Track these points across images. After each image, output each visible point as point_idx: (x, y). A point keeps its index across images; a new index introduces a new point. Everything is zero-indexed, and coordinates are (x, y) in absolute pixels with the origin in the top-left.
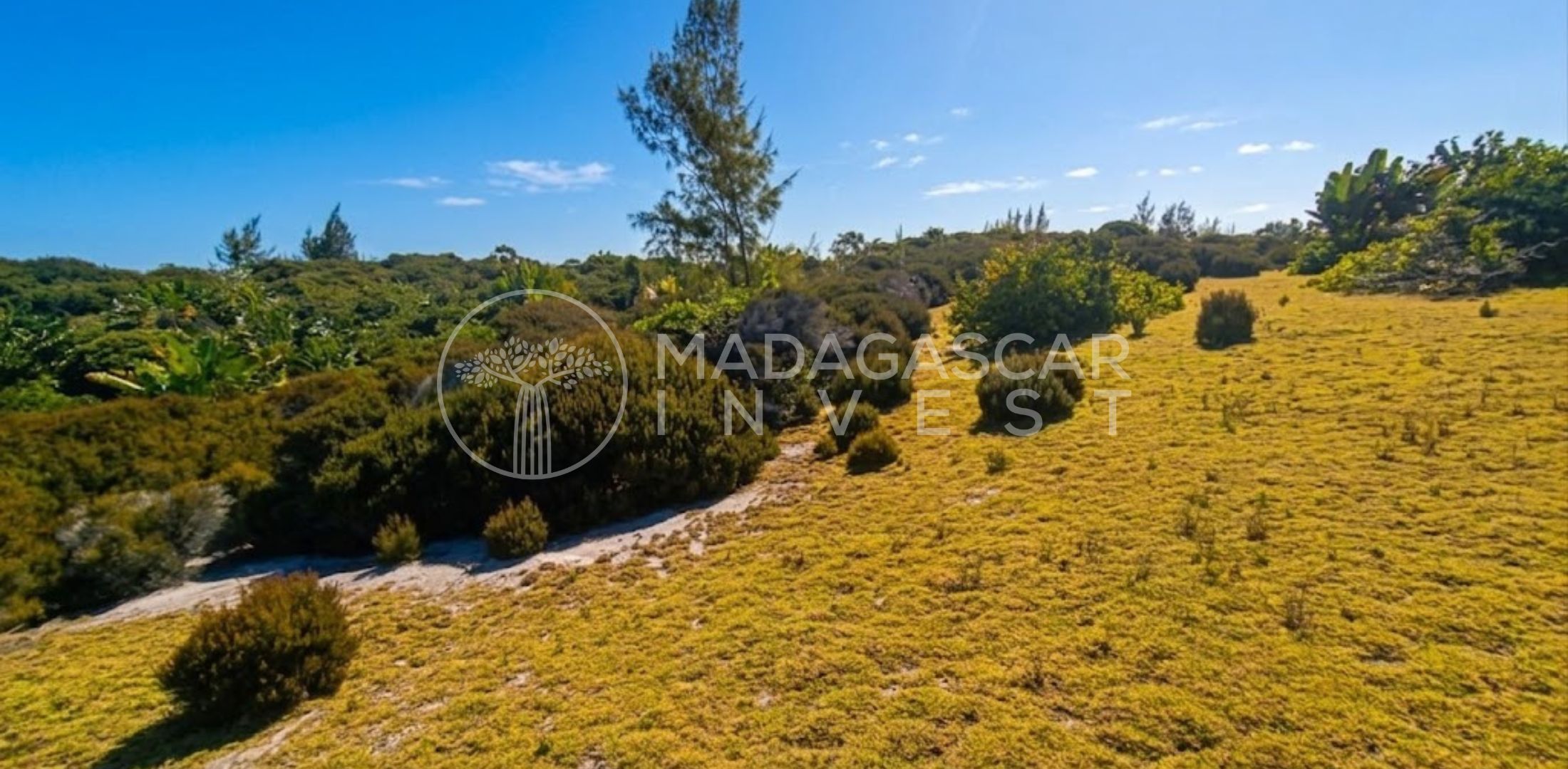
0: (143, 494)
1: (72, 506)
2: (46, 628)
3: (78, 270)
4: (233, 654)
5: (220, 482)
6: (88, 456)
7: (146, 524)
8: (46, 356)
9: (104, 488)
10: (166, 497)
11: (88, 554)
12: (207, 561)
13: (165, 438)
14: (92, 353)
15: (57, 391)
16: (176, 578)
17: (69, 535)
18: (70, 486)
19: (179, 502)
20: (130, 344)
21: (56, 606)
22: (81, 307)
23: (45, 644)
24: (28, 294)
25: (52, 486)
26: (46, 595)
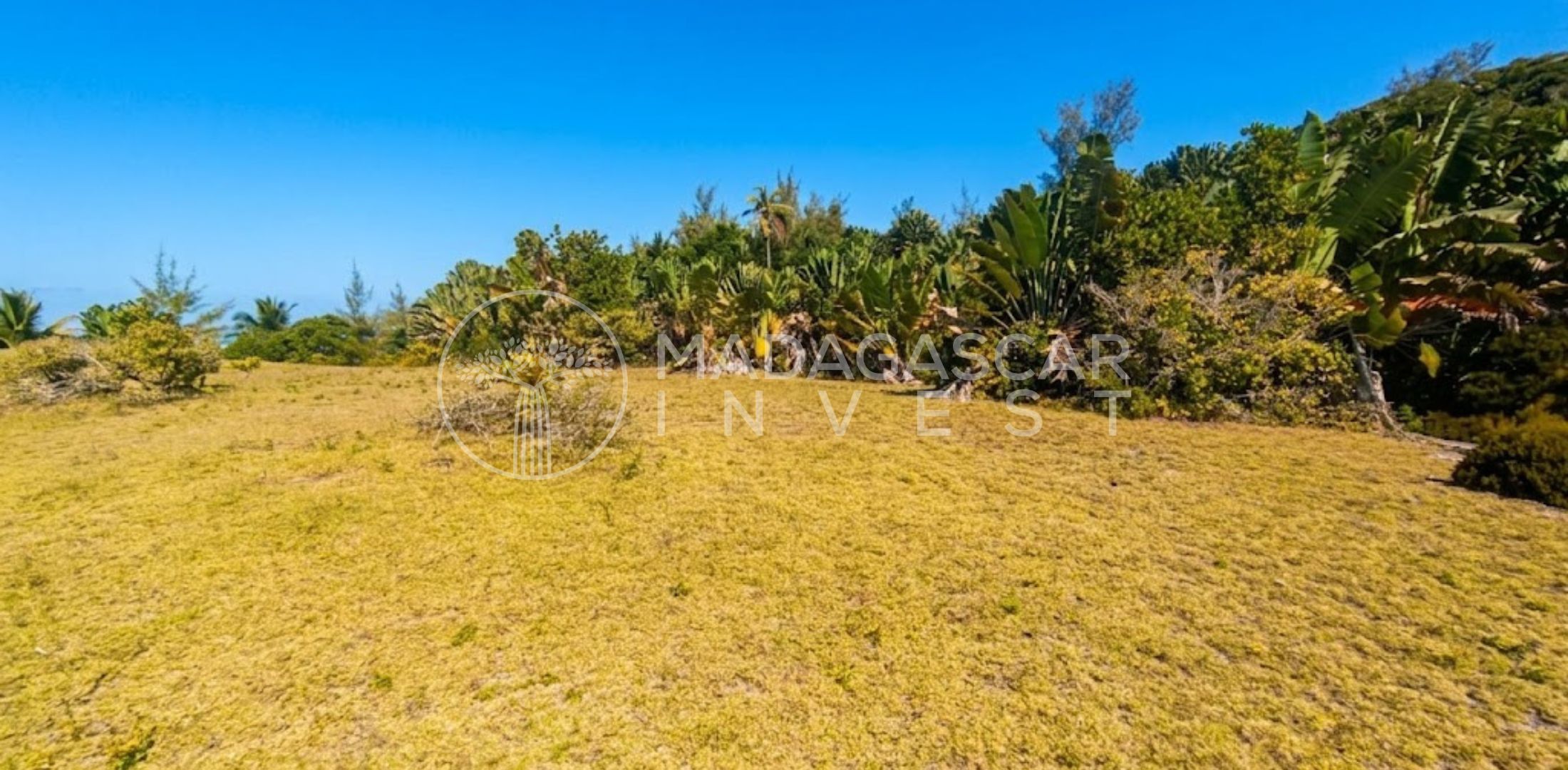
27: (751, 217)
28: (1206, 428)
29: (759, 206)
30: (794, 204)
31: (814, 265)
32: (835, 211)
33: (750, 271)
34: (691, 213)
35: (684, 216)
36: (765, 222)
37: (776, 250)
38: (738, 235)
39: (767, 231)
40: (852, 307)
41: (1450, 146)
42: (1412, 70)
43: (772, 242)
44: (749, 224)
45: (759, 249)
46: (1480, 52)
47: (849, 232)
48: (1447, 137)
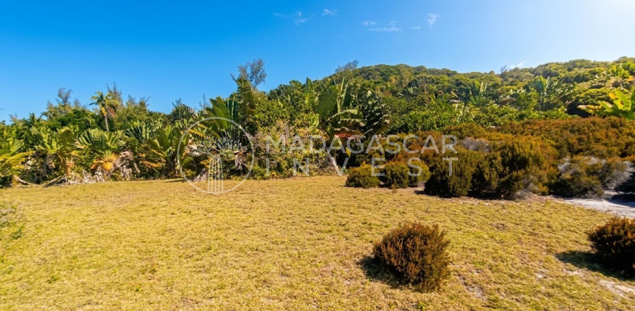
0: (593, 159)
1: (564, 157)
2: (548, 197)
3: (583, 64)
4: (626, 241)
5: (630, 160)
6: (573, 139)
7: (591, 171)
8: (564, 99)
9: (578, 152)
10: (604, 161)
11: (567, 176)
12: (615, 193)
13: (607, 136)
14: (582, 98)
15: (565, 112)
16: (599, 197)
17: (561, 168)
18: (565, 149)
19: (609, 165)
20: (599, 94)
21: (552, 191)
22: (580, 79)
23: (547, 203)
24: (563, 75)
25: (558, 148)
26: (550, 186)
27: (94, 106)
28: (288, 180)
29: (99, 101)
30: (120, 100)
31: (132, 128)
32: (142, 104)
33: (95, 133)
34: (55, 104)
35: (50, 105)
36: (103, 109)
37: (110, 122)
38: (87, 115)
39: (105, 114)
40: (154, 146)
41: (345, 90)
42: (341, 66)
43: (108, 119)
44: (94, 109)
45: (100, 122)
46: (355, 63)
47: (151, 114)
48: (344, 88)
